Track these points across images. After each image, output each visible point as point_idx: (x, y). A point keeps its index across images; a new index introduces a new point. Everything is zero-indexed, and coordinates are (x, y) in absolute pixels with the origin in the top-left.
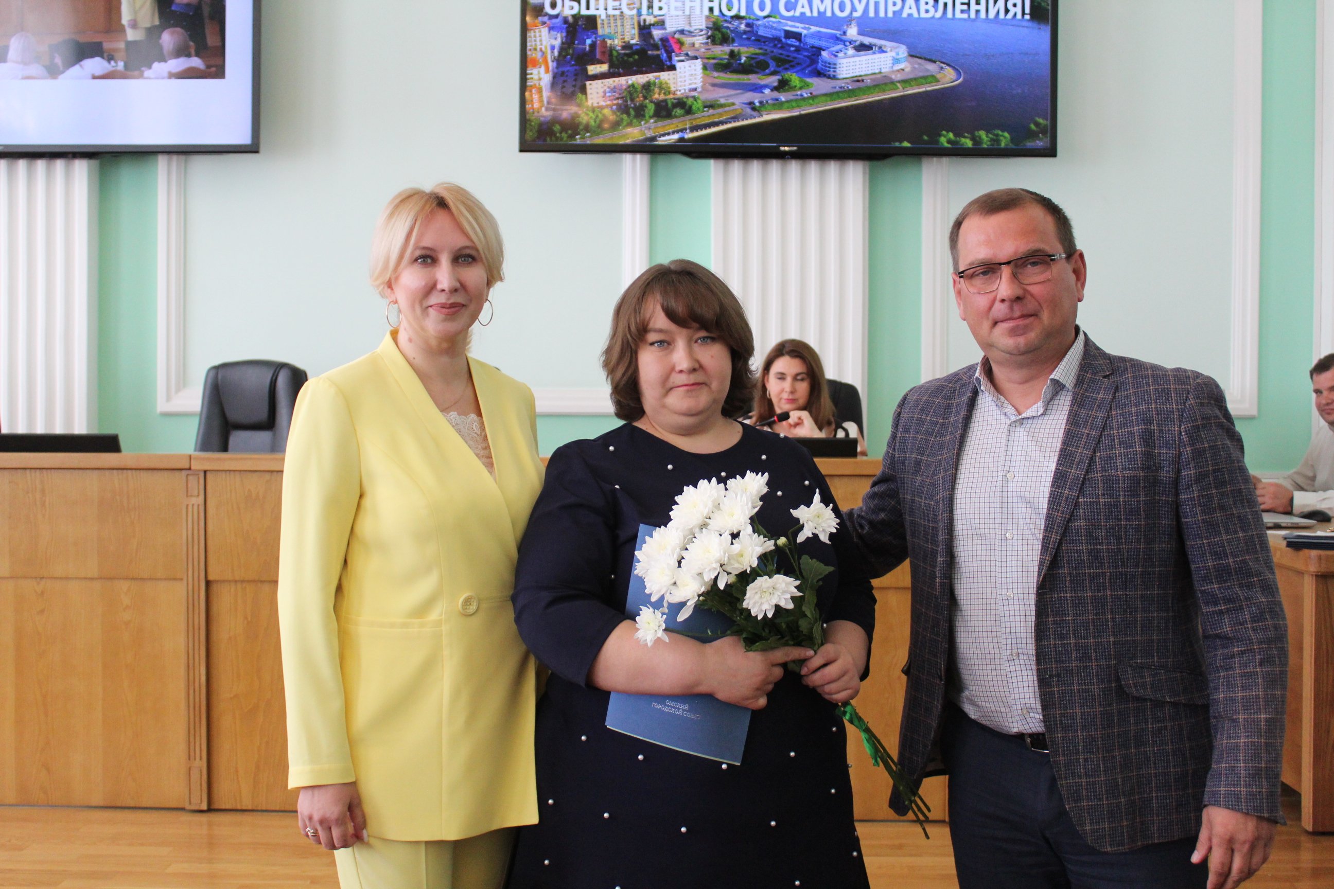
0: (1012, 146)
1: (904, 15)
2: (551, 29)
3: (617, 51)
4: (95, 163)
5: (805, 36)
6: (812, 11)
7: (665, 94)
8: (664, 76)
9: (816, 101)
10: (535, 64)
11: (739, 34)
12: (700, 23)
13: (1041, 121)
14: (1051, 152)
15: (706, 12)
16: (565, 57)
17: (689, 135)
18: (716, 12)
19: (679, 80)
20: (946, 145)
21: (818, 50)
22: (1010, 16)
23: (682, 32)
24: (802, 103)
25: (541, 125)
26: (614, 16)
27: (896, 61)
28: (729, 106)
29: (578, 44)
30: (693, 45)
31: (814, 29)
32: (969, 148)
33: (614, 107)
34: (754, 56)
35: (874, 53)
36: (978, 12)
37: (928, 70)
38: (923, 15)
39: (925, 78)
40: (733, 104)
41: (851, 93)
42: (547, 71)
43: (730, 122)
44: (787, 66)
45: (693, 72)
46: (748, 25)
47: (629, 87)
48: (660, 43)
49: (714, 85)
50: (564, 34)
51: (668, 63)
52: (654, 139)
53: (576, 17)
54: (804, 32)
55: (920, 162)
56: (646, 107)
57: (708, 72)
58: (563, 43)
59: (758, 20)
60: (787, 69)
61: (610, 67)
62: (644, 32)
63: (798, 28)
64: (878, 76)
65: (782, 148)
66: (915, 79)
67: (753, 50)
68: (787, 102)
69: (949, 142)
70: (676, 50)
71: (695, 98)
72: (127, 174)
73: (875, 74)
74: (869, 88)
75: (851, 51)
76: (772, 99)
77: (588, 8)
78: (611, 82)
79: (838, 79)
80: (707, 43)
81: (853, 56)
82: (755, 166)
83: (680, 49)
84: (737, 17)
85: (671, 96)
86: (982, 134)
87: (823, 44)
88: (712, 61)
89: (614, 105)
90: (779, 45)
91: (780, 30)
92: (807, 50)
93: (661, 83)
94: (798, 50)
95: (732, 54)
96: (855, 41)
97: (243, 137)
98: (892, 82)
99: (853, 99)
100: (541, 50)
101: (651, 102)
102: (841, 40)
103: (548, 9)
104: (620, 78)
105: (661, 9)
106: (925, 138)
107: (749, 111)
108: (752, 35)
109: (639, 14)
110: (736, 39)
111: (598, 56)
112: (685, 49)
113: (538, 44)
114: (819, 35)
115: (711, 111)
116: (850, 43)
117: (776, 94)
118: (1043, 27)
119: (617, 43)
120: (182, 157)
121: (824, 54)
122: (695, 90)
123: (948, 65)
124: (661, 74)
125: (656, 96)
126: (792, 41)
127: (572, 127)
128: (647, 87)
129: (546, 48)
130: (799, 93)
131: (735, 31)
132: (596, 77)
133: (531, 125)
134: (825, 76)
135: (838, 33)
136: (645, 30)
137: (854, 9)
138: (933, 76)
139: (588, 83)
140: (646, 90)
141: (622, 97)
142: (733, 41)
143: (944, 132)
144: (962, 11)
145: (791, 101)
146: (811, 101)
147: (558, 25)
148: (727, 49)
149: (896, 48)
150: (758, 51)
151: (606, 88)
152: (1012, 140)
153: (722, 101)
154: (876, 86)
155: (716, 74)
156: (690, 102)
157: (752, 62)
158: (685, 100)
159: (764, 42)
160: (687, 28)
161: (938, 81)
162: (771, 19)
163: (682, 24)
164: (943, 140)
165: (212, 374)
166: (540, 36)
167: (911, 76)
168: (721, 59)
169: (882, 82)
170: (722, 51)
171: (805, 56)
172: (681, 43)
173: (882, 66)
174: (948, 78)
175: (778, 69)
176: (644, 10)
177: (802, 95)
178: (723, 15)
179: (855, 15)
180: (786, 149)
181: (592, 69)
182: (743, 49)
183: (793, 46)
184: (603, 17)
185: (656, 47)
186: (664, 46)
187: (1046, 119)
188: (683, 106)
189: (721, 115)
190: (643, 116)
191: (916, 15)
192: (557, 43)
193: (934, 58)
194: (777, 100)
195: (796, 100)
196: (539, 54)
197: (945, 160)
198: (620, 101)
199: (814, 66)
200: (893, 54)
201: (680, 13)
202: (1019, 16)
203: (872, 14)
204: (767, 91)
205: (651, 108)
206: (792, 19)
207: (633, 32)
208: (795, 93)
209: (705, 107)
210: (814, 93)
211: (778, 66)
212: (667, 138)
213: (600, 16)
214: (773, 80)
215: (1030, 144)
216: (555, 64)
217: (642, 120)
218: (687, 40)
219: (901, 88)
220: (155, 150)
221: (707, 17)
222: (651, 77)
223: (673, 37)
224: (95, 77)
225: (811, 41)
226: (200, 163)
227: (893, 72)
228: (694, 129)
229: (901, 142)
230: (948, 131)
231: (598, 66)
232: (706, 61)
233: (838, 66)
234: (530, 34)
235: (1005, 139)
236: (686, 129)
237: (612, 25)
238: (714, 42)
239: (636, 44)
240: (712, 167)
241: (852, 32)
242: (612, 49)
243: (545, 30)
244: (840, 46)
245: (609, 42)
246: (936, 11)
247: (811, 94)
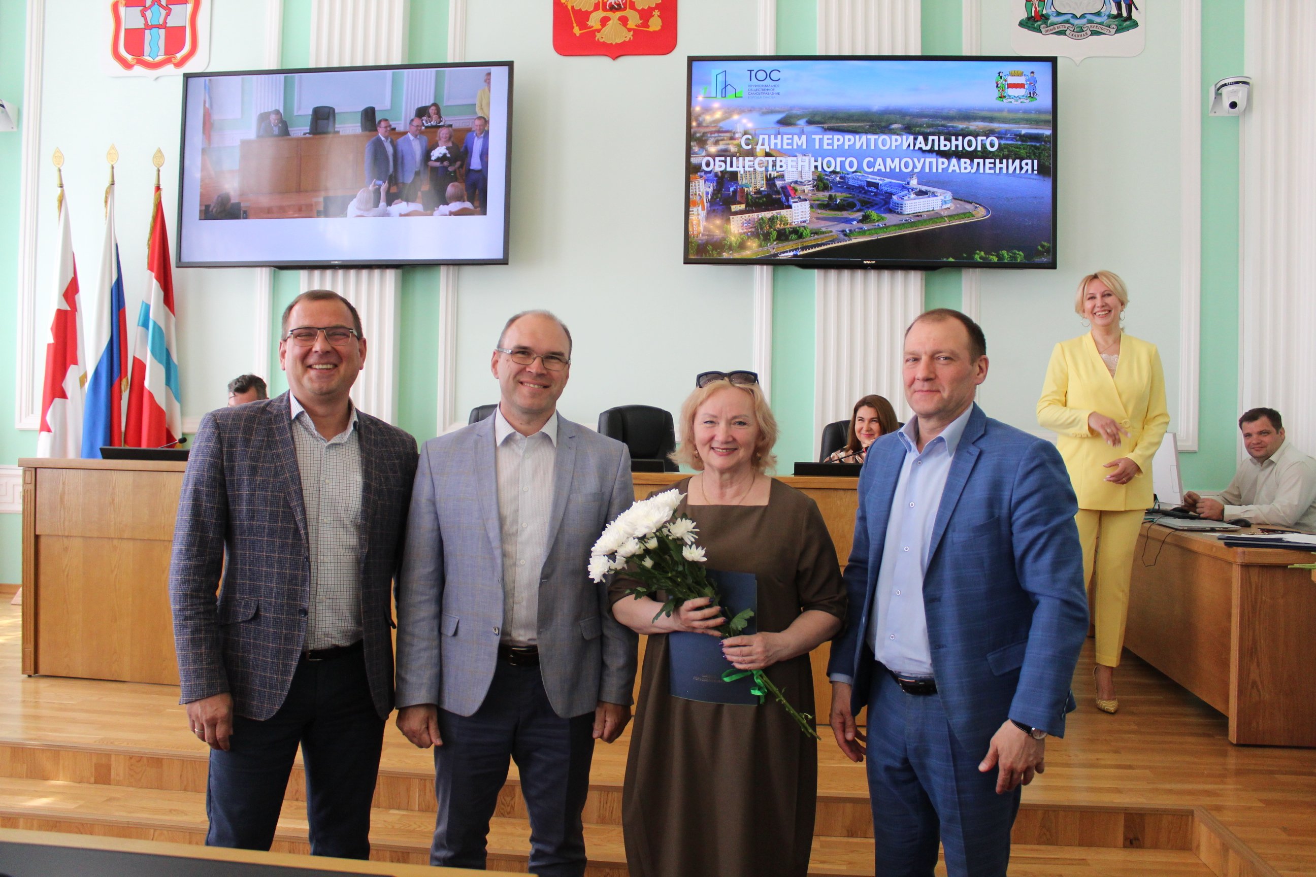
0: (1025, 261)
1: (950, 171)
2: (706, 181)
3: (751, 195)
4: (399, 271)
5: (881, 185)
6: (885, 169)
7: (784, 224)
8: (784, 212)
9: (889, 230)
10: (695, 204)
11: (836, 184)
12: (808, 176)
13: (1045, 244)
14: (1052, 265)
15: (813, 169)
16: (716, 199)
17: (800, 253)
18: (820, 169)
19: (794, 215)
20: (979, 260)
21: (891, 194)
22: (1023, 171)
23: (796, 182)
24: (879, 231)
25: (699, 245)
26: (749, 171)
27: (944, 202)
28: (828, 233)
29: (725, 191)
30: (804, 191)
31: (887, 180)
32: (995, 263)
33: (749, 234)
34: (846, 199)
35: (929, 197)
36: (1001, 168)
37: (966, 208)
38: (963, 171)
39: (964, 214)
40: (831, 232)
41: (912, 224)
42: (703, 209)
43: (829, 244)
44: (868, 206)
45: (804, 210)
46: (841, 178)
47: (759, 220)
48: (781, 190)
49: (818, 219)
50: (715, 184)
51: (786, 204)
52: (776, 255)
53: (724, 172)
54: (880, 182)
55: (960, 271)
56: (771, 233)
57: (814, 210)
58: (714, 190)
59: (848, 174)
60: (868, 208)
61: (746, 207)
62: (770, 182)
63: (876, 179)
64: (932, 213)
65: (865, 262)
66: (958, 215)
67: (845, 195)
68: (869, 230)
69: (981, 258)
70: (792, 195)
71: (804, 227)
72: (420, 279)
73: (930, 211)
74: (925, 221)
75: (913, 196)
76: (858, 228)
77: (731, 166)
78: (746, 216)
79: (904, 215)
80: (813, 190)
81: (915, 199)
82: (846, 273)
83: (795, 194)
84: (834, 172)
85: (789, 226)
86: (1004, 253)
87: (893, 190)
88: (817, 202)
89: (749, 232)
90: (863, 192)
91: (863, 181)
92: (882, 195)
93: (782, 217)
94: (876, 194)
95: (830, 196)
96: (916, 189)
97: (499, 255)
98: (942, 217)
99: (915, 228)
100: (699, 194)
101: (775, 230)
102: (906, 188)
103: (704, 167)
104: (753, 214)
105: (781, 167)
106: (965, 255)
107: (842, 236)
108: (844, 184)
109: (767, 170)
110: (833, 187)
111: (738, 199)
112: (798, 194)
113: (697, 190)
114: (891, 185)
115: (816, 236)
116: (912, 190)
117: (860, 225)
118: (1046, 179)
119: (751, 190)
120: (456, 267)
121: (894, 197)
122: (805, 221)
123: (980, 205)
124: (782, 211)
125: (778, 226)
126: (872, 189)
127: (720, 245)
128: (772, 220)
129: (703, 193)
130: (877, 224)
131: (833, 182)
132: (736, 213)
133: (692, 246)
134: (895, 212)
135: (904, 183)
136: (770, 181)
137: (914, 167)
138: (970, 213)
139: (731, 217)
140: (771, 222)
141: (755, 227)
142: (831, 188)
143: (978, 252)
144: (990, 168)
145: (871, 229)
146: (885, 230)
147: (711, 178)
148: (827, 194)
149: (944, 193)
150: (848, 195)
151: (743, 220)
152: (1025, 257)
153: (824, 229)
154: (930, 219)
155: (819, 211)
156: (801, 230)
157: (845, 203)
158: (798, 229)
159: (853, 189)
160: (799, 180)
161: (973, 216)
162: (857, 174)
163: (795, 177)
164: (977, 257)
165: (475, 413)
166: (699, 185)
167: (954, 213)
168: (824, 201)
169: (935, 217)
170: (823, 196)
171: (881, 199)
172: (795, 190)
173: (935, 206)
174: (981, 214)
175: (862, 208)
176: (770, 168)
177: (878, 226)
178: (825, 171)
179: (916, 170)
180: (868, 262)
181: (734, 208)
182: (838, 194)
183: (872, 192)
184: (742, 172)
185: (778, 193)
186: (784, 193)
187: (1048, 242)
188: (797, 232)
189: (822, 239)
190: (769, 239)
191: (958, 171)
192: (710, 190)
193: (970, 201)
194: (862, 229)
195: (875, 229)
196: (698, 197)
197: (978, 270)
198: (753, 230)
199: (887, 206)
200: (942, 197)
201: (795, 169)
202: (1030, 172)
203: (927, 170)
204: (855, 223)
205: (775, 234)
206: (872, 173)
207: (762, 182)
208: (874, 224)
209: (812, 234)
210: (887, 225)
211: (863, 206)
212: (785, 254)
213: (740, 172)
214: (859, 215)
215: (1037, 260)
216: (709, 204)
217: (768, 242)
218: (800, 188)
219: (948, 221)
220: (439, 263)
221: (813, 172)
222: (775, 213)
223: (790, 186)
224: (401, 215)
225: (885, 189)
226: (467, 271)
227: (942, 210)
228: (803, 249)
229: (948, 258)
230: (980, 251)
231: (738, 206)
232: (812, 202)
233: (904, 206)
234: (692, 184)
235: (1020, 256)
236: (798, 249)
237: (748, 178)
238: (818, 190)
239: (764, 191)
240: (816, 274)
241: (914, 182)
242: (748, 194)
243: (702, 182)
244: (906, 192)
245: (746, 189)
246: (972, 168)
247: (885, 225)
